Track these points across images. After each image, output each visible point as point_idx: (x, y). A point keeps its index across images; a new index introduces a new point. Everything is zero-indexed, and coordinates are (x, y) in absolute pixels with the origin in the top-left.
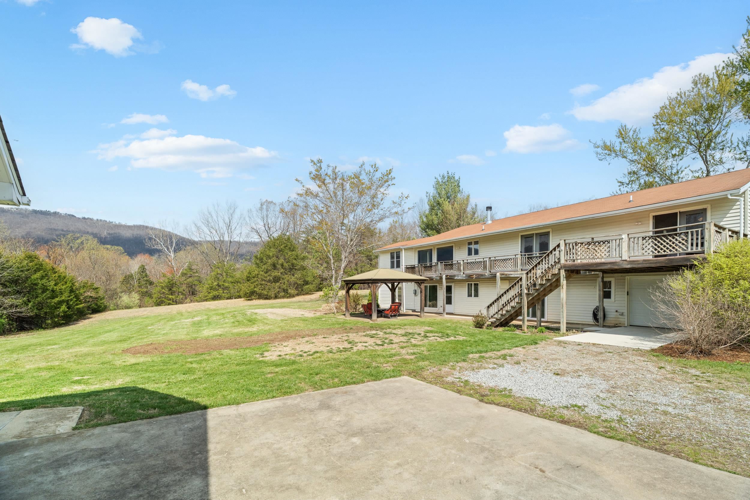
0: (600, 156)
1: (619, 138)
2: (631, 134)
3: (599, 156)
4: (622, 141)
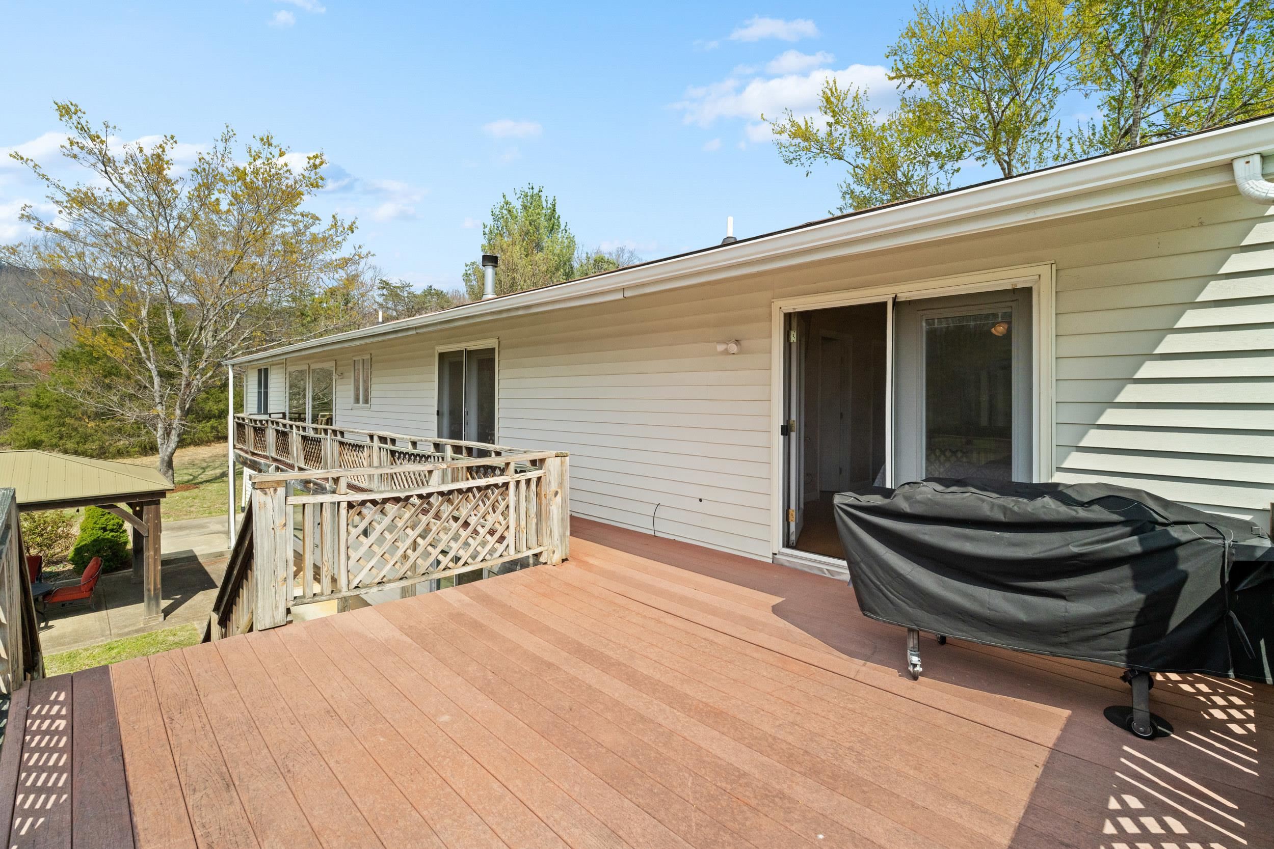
0: (788, 153)
1: (826, 113)
2: (848, 103)
3: (784, 153)
4: (832, 120)
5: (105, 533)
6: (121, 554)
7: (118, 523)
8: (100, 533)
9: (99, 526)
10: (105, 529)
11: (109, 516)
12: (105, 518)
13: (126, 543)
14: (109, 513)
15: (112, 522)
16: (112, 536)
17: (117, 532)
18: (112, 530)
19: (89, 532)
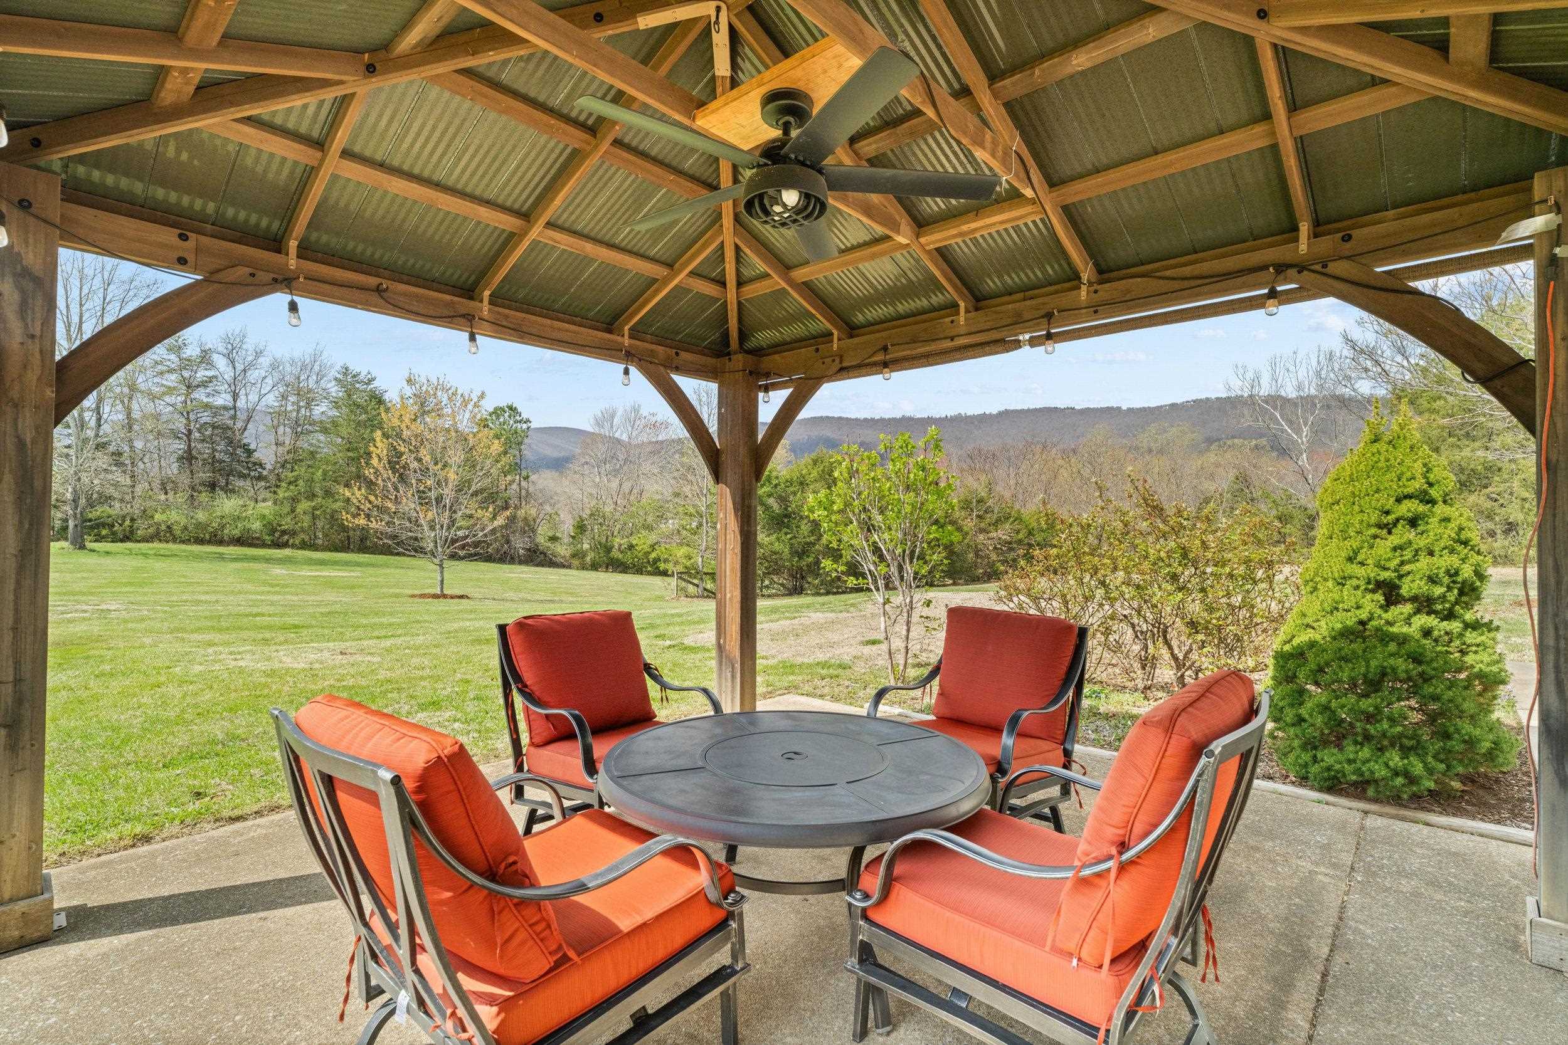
5: (1396, 611)
6: (1467, 728)
7: (1453, 574)
8: (1371, 603)
9: (1371, 572)
10: (1390, 593)
11: (1411, 535)
12: (1394, 540)
13: (1491, 682)
14: (1413, 522)
15: (1424, 564)
16: (1427, 633)
17: (1450, 616)
18: (1424, 604)
19: (1328, 592)
